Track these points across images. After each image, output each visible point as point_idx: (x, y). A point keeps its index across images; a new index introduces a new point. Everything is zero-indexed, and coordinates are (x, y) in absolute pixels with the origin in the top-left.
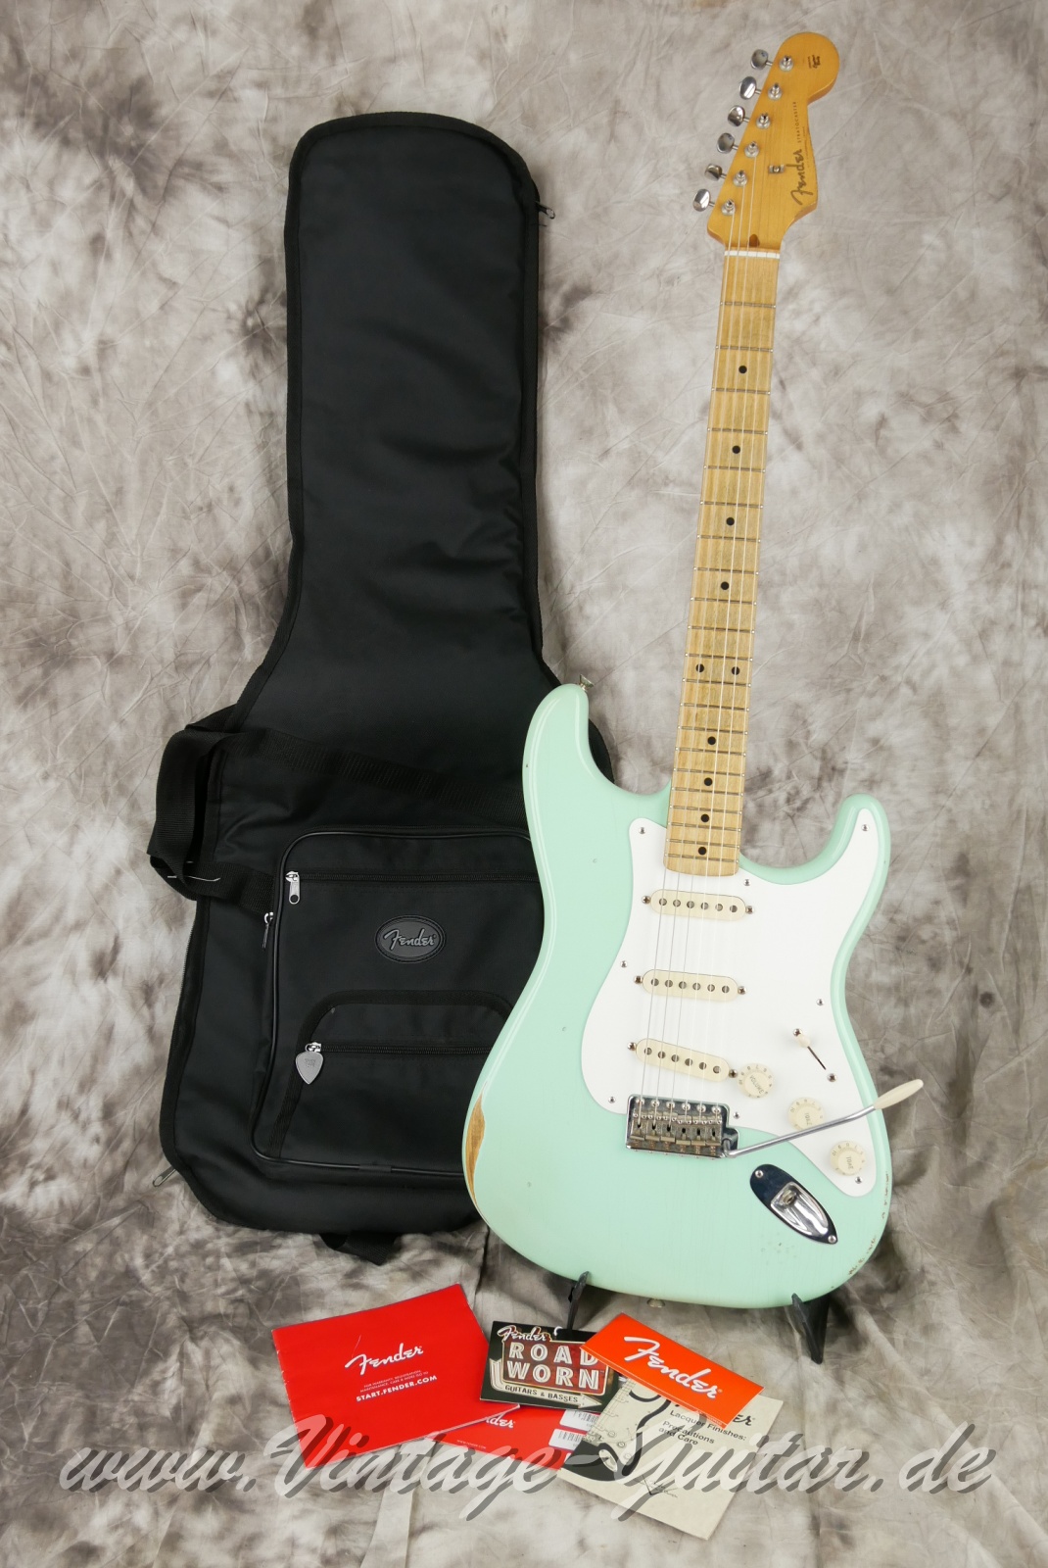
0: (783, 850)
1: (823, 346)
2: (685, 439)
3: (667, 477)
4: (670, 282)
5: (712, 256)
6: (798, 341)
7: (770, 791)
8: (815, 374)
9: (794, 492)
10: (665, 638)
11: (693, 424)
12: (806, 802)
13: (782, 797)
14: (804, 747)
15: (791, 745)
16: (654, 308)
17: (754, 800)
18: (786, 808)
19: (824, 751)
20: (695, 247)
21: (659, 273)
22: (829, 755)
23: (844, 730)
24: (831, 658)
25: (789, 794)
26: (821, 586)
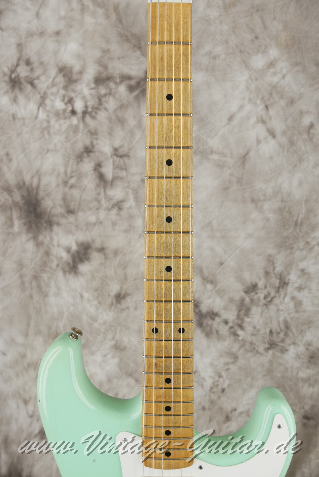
0: (261, 320)
1: (286, 89)
2: (221, 132)
3: (212, 150)
4: (215, 58)
5: (234, 46)
6: (275, 87)
7: (257, 293)
8: (283, 103)
9: (271, 158)
10: (209, 224)
11: (225, 126)
12: (272, 298)
13: (262, 296)
14: (272, 274)
15: (267, 274)
16: (207, 70)
17: (249, 297)
18: (264, 301)
19: (281, 275)
20: (227, 42)
21: (209, 54)
22: (283, 277)
23: (289, 266)
24: (285, 234)
25: (265, 295)
26: (282, 201)
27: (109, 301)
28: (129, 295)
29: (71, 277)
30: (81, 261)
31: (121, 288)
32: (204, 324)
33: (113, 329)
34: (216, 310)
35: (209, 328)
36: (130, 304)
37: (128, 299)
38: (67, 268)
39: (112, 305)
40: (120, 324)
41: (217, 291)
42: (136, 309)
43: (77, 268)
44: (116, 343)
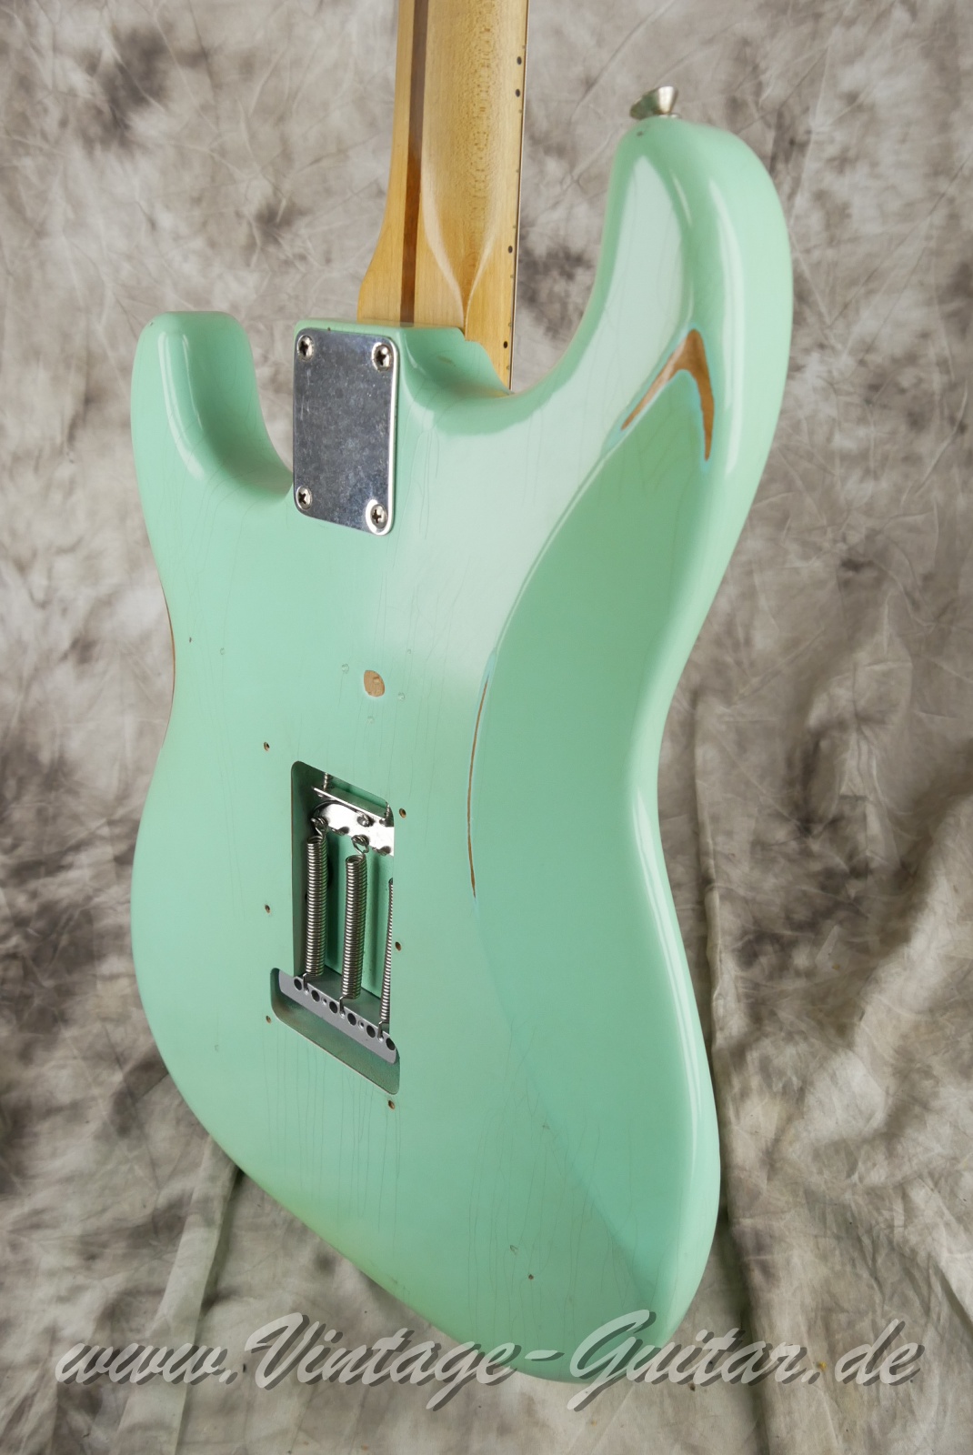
27: (241, 234)
28: (302, 213)
29: (110, 159)
30: (139, 100)
31: (276, 189)
32: (543, 295)
33: (261, 327)
34: (576, 245)
35: (557, 306)
36: (309, 245)
37: (302, 227)
38: (95, 130)
39: (250, 247)
40: (281, 309)
41: (578, 182)
42: (328, 261)
43: (127, 127)
44: (277, 373)
